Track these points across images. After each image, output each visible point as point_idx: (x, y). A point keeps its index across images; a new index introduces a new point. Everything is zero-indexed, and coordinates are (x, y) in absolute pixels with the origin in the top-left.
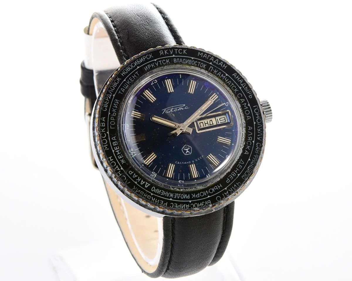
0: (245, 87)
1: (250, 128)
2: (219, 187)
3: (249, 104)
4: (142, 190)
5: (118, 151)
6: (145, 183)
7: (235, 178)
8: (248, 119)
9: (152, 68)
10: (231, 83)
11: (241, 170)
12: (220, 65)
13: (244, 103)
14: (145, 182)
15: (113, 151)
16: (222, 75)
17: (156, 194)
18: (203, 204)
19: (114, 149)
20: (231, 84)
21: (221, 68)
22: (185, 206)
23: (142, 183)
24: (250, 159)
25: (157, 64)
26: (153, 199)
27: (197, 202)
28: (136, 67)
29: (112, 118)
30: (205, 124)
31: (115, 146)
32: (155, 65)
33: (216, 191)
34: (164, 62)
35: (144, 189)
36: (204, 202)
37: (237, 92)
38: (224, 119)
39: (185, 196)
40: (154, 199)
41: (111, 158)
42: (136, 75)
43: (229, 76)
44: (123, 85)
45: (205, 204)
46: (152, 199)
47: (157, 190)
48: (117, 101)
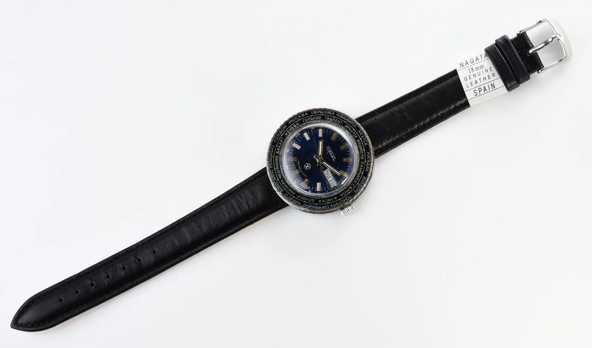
0: (359, 186)
1: (336, 198)
3: (350, 192)
5: (291, 129)
6: (278, 151)
7: (302, 200)
8: (341, 195)
9: (348, 129)
10: (359, 177)
11: (308, 202)
13: (349, 189)
15: (290, 126)
16: (361, 171)
17: (275, 159)
21: (365, 169)
22: (275, 178)
23: (278, 149)
24: (317, 204)
25: (352, 132)
27: (279, 184)
28: (345, 120)
29: (309, 119)
30: (328, 174)
31: (293, 126)
32: (351, 130)
33: (290, 192)
34: (355, 135)
35: (275, 151)
36: (281, 188)
37: (354, 183)
42: (340, 122)
43: (362, 174)
44: (331, 117)
46: (271, 158)
48: (320, 118)
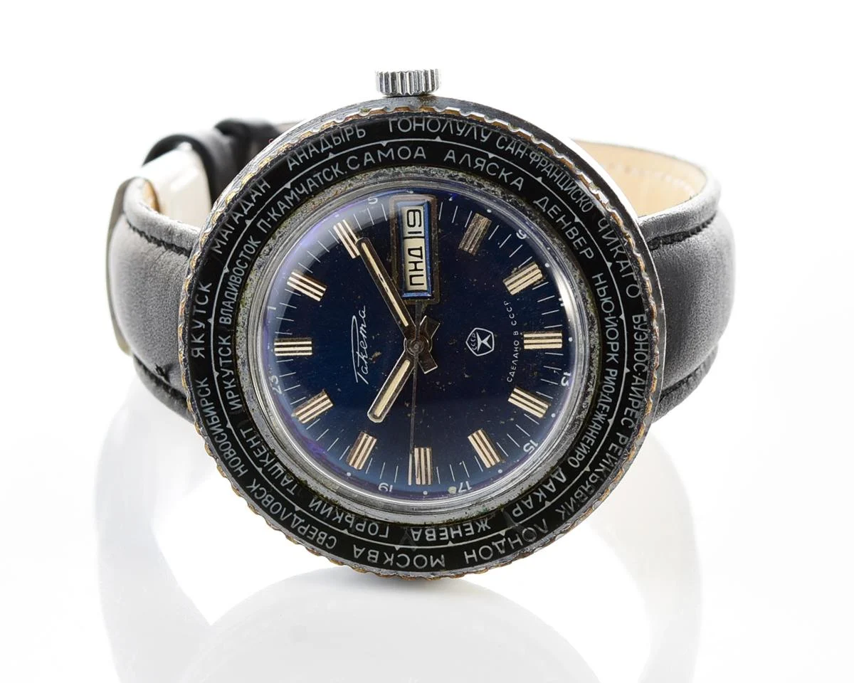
0: (331, 142)
1: (450, 156)
2: (601, 283)
3: (381, 142)
4: (571, 492)
5: (453, 533)
6: (554, 481)
7: (582, 233)
8: (423, 155)
9: (238, 390)
10: (312, 178)
11: (565, 211)
12: (257, 197)
14: (550, 480)
15: (450, 544)
16: (287, 198)
17: (588, 457)
18: (641, 336)
19: (446, 542)
20: (316, 180)
21: (266, 196)
22: (634, 386)
23: (551, 487)
24: (537, 177)
25: (229, 372)
26: (601, 470)
27: (631, 352)
28: (228, 431)
29: (360, 527)
30: (416, 270)
31: (438, 537)
32: (228, 379)
33: (611, 292)
34: (225, 351)
35: (568, 488)
36: (636, 333)
37: (343, 166)
38: (411, 214)
39: (610, 381)
40: (600, 464)
41: (468, 555)
42: (249, 435)
43: (291, 181)
44: (271, 478)
45: (640, 333)
46: (601, 472)
47: (579, 453)
48: (314, 503)
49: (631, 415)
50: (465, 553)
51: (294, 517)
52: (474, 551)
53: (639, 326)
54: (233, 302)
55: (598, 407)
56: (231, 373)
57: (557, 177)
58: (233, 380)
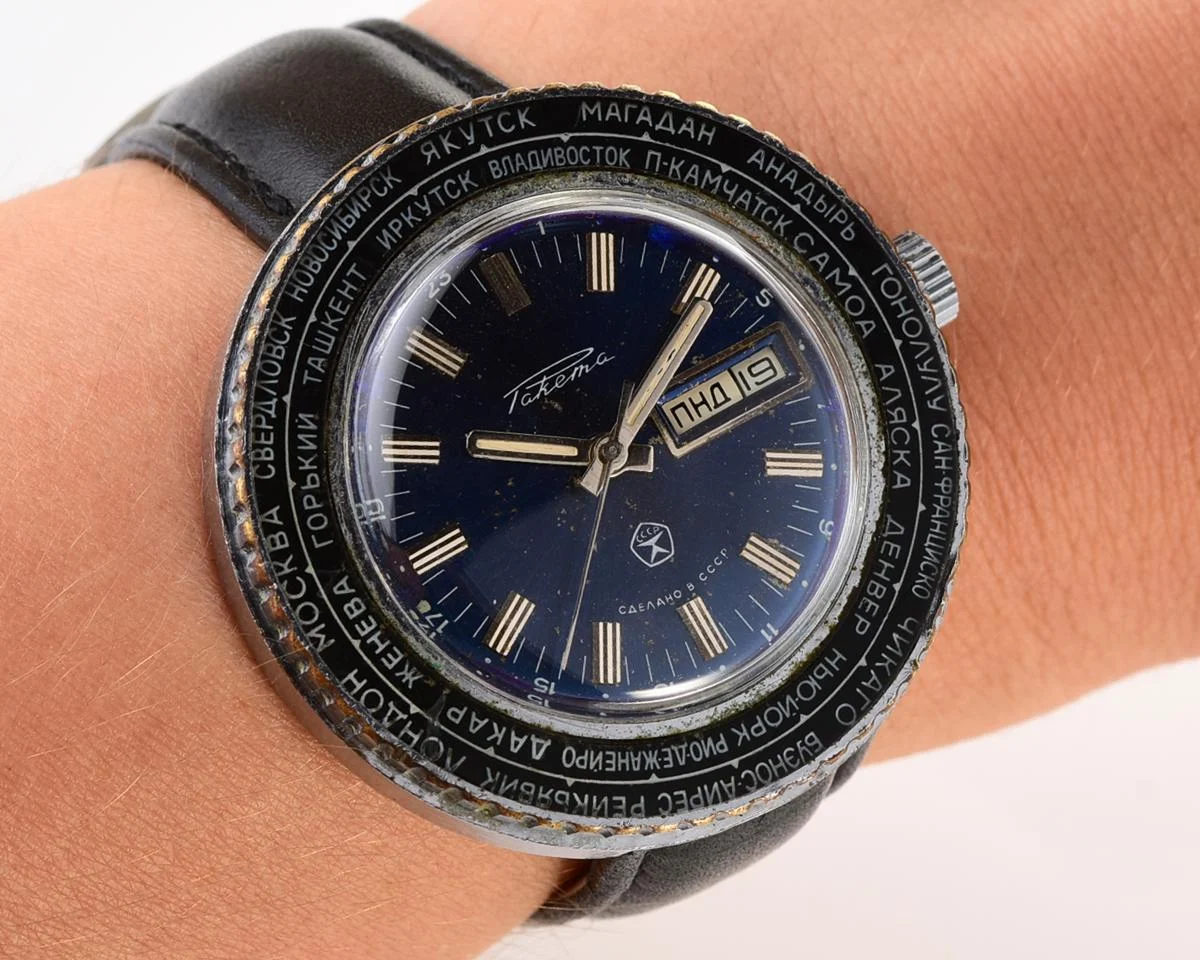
0: (814, 200)
1: (887, 371)
2: (833, 664)
3: (851, 267)
4: (524, 776)
5: (374, 638)
6: (528, 743)
7: (884, 603)
8: (866, 333)
9: (410, 234)
10: (753, 198)
11: (900, 563)
12: (686, 134)
13: (829, 268)
14: (526, 737)
15: (356, 644)
16: (708, 174)
17: (588, 774)
18: (791, 757)
19: (356, 636)
20: (754, 203)
21: (693, 144)
22: (720, 785)
23: (517, 744)
24: (923, 502)
25: (427, 207)
26: (579, 802)
27: (763, 756)
28: (343, 247)
29: (310, 502)
30: (696, 407)
31: (358, 620)
32: (417, 212)
33: (828, 685)
34: (452, 189)
35: (530, 769)
36: (792, 749)
37: (790, 232)
38: (766, 364)
39: (708, 748)
40: (587, 796)
41: (355, 676)
42: (353, 279)
43: (734, 170)
44: (310, 340)
45: (796, 754)
46: (576, 803)
47: (585, 757)
48: (309, 419)
49: (678, 802)
50: (356, 671)
51: (271, 400)
52: (365, 682)
53: (804, 748)
54: (526, 168)
55: (664, 750)
56: (426, 211)
57: (937, 531)
58: (420, 220)
